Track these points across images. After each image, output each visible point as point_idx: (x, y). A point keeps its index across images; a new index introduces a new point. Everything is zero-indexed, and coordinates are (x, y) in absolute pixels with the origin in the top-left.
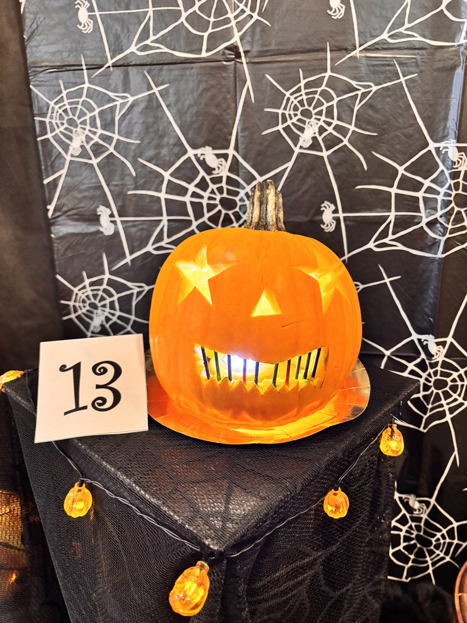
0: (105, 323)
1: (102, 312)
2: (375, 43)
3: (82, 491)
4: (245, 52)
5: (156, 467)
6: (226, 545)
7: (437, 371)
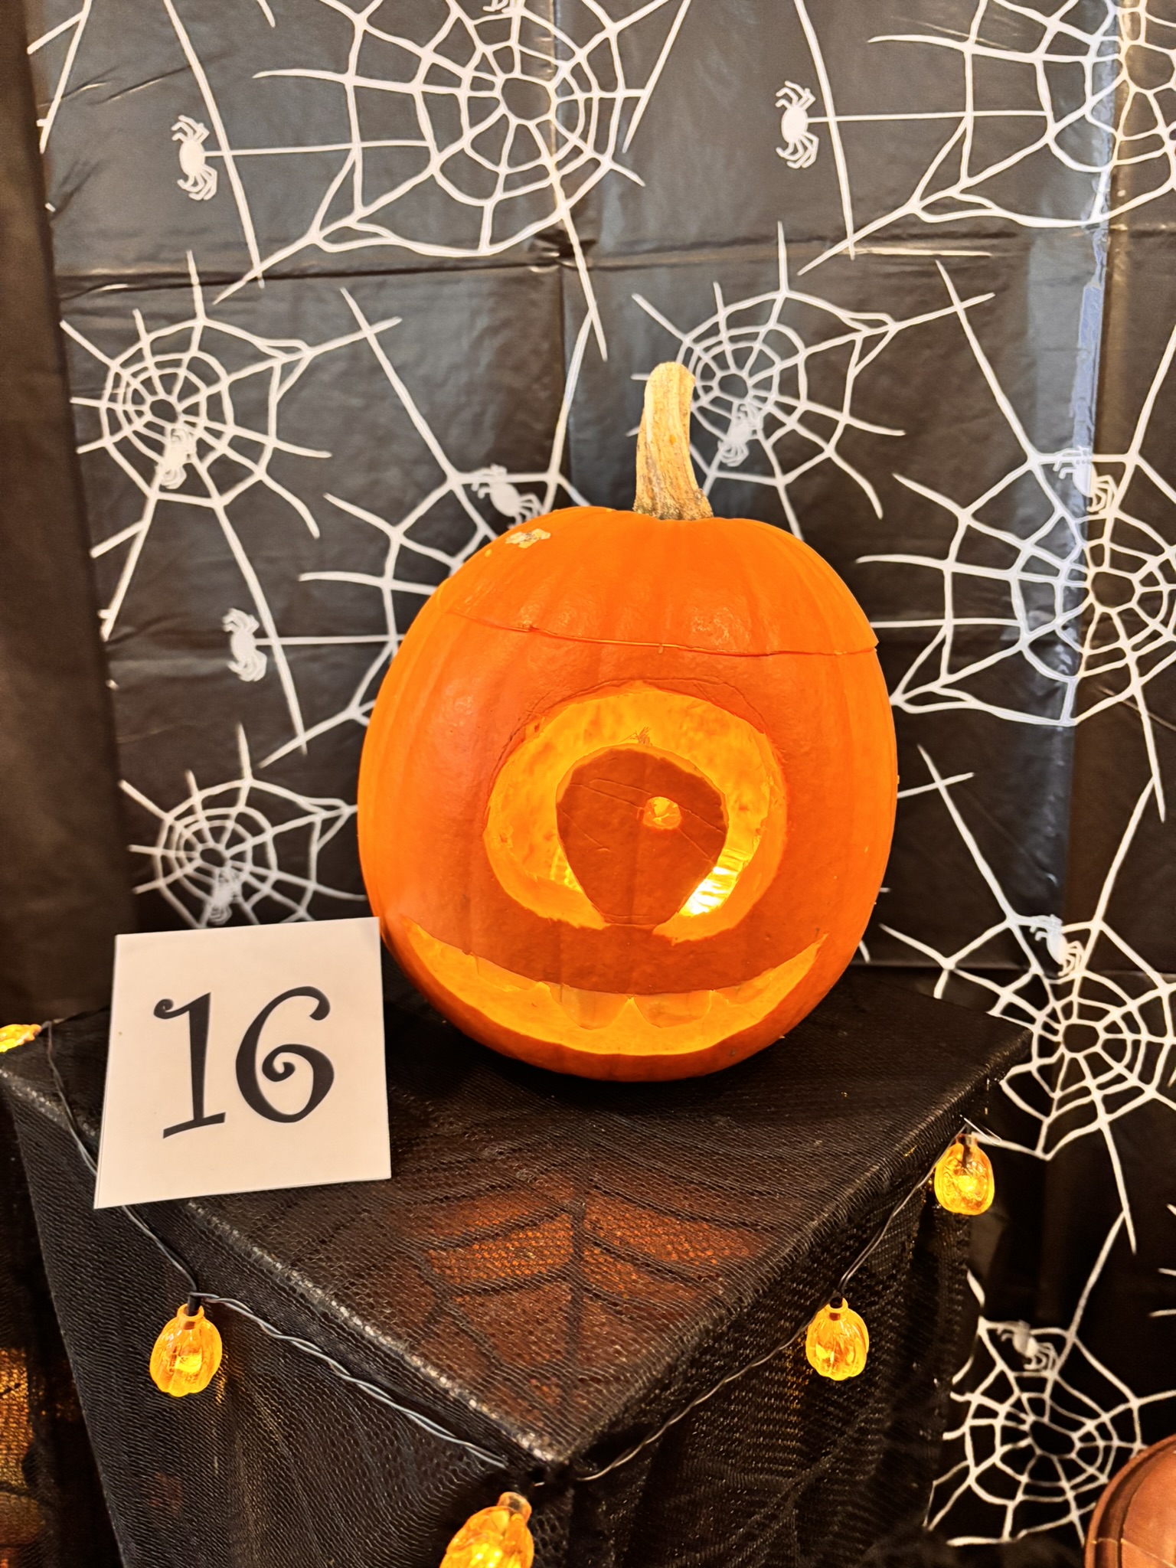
0: (240, 899)
1: (234, 872)
2: (893, 225)
3: (197, 1327)
4: (586, 245)
5: (389, 1257)
6: (573, 1448)
7: (1070, 1005)
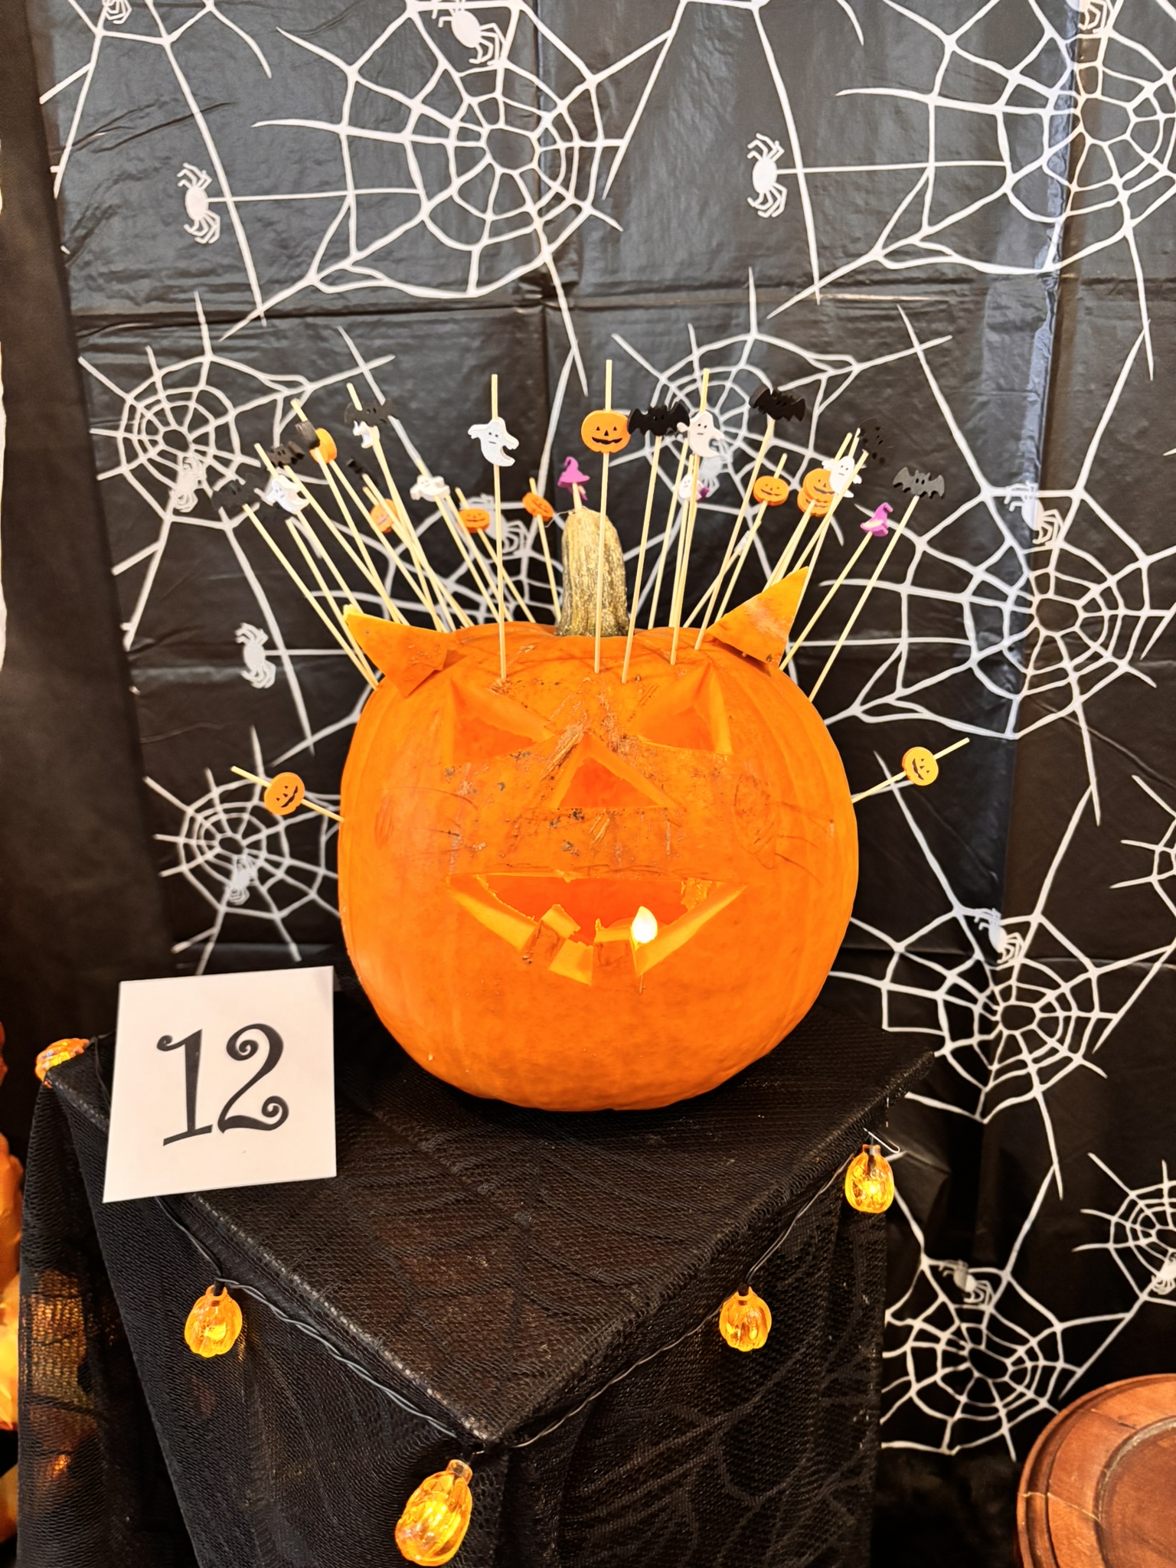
0: (257, 883)
1: (251, 859)
2: (855, 272)
3: (221, 1303)
4: (565, 286)
6: (503, 1429)
7: (1010, 988)
